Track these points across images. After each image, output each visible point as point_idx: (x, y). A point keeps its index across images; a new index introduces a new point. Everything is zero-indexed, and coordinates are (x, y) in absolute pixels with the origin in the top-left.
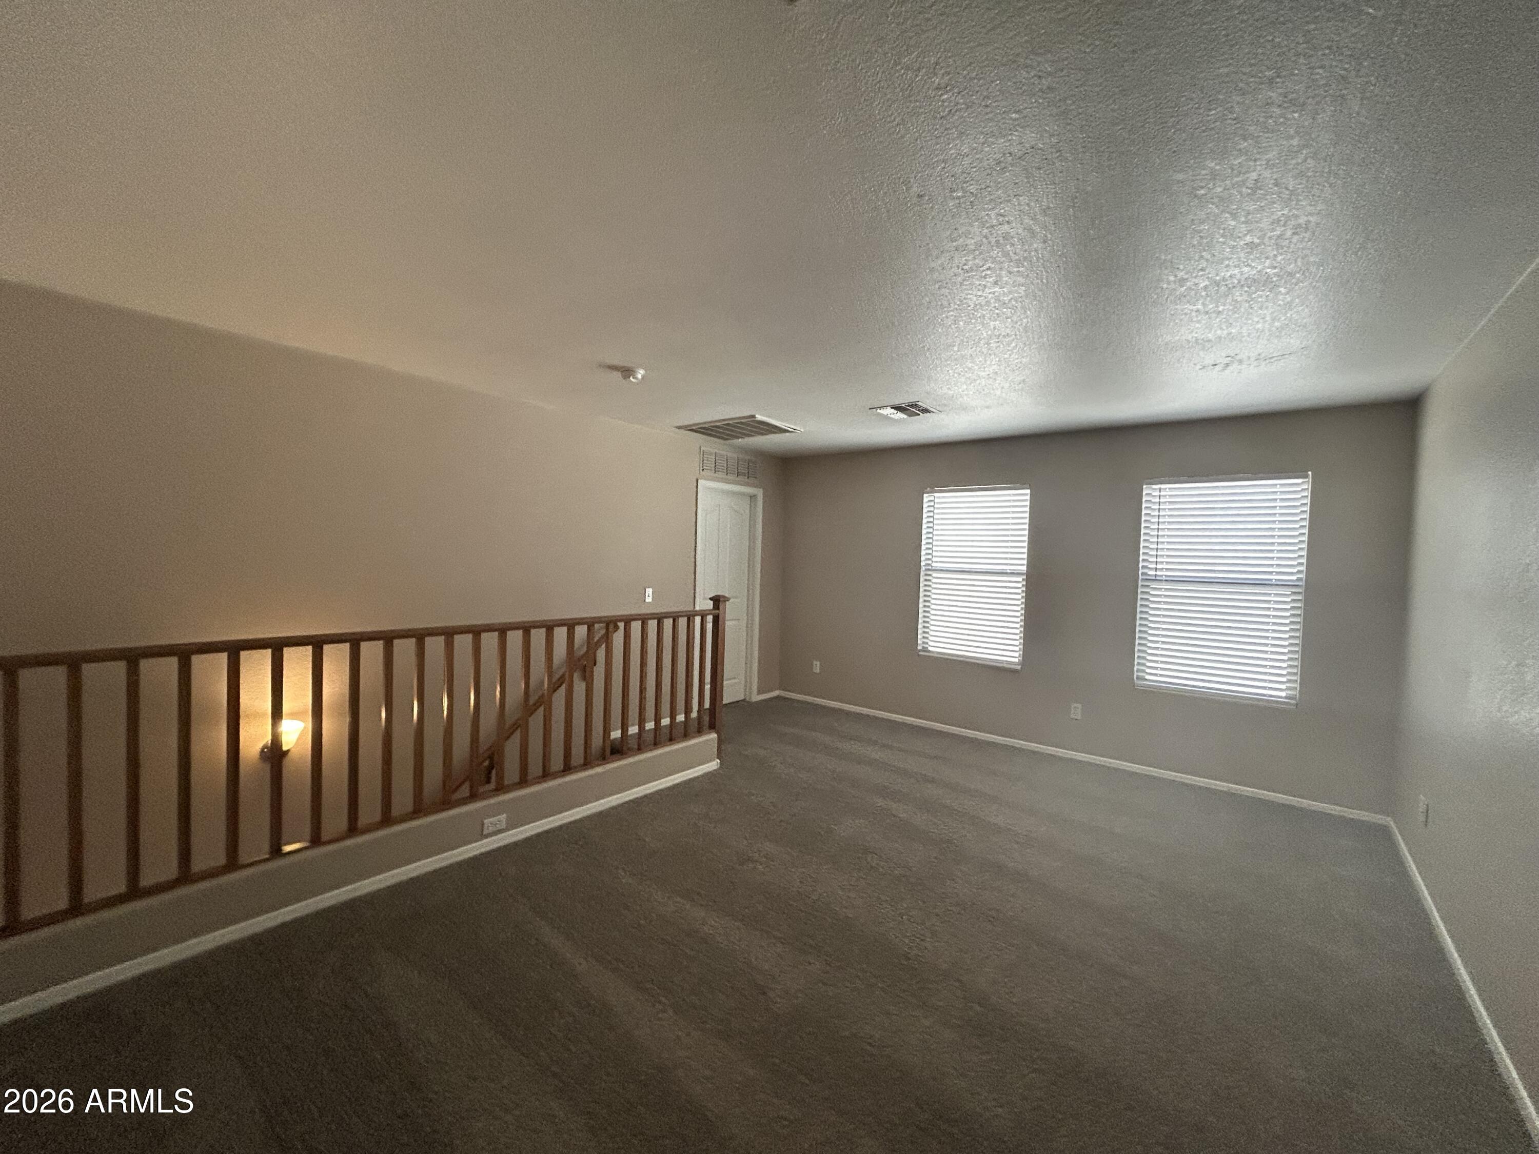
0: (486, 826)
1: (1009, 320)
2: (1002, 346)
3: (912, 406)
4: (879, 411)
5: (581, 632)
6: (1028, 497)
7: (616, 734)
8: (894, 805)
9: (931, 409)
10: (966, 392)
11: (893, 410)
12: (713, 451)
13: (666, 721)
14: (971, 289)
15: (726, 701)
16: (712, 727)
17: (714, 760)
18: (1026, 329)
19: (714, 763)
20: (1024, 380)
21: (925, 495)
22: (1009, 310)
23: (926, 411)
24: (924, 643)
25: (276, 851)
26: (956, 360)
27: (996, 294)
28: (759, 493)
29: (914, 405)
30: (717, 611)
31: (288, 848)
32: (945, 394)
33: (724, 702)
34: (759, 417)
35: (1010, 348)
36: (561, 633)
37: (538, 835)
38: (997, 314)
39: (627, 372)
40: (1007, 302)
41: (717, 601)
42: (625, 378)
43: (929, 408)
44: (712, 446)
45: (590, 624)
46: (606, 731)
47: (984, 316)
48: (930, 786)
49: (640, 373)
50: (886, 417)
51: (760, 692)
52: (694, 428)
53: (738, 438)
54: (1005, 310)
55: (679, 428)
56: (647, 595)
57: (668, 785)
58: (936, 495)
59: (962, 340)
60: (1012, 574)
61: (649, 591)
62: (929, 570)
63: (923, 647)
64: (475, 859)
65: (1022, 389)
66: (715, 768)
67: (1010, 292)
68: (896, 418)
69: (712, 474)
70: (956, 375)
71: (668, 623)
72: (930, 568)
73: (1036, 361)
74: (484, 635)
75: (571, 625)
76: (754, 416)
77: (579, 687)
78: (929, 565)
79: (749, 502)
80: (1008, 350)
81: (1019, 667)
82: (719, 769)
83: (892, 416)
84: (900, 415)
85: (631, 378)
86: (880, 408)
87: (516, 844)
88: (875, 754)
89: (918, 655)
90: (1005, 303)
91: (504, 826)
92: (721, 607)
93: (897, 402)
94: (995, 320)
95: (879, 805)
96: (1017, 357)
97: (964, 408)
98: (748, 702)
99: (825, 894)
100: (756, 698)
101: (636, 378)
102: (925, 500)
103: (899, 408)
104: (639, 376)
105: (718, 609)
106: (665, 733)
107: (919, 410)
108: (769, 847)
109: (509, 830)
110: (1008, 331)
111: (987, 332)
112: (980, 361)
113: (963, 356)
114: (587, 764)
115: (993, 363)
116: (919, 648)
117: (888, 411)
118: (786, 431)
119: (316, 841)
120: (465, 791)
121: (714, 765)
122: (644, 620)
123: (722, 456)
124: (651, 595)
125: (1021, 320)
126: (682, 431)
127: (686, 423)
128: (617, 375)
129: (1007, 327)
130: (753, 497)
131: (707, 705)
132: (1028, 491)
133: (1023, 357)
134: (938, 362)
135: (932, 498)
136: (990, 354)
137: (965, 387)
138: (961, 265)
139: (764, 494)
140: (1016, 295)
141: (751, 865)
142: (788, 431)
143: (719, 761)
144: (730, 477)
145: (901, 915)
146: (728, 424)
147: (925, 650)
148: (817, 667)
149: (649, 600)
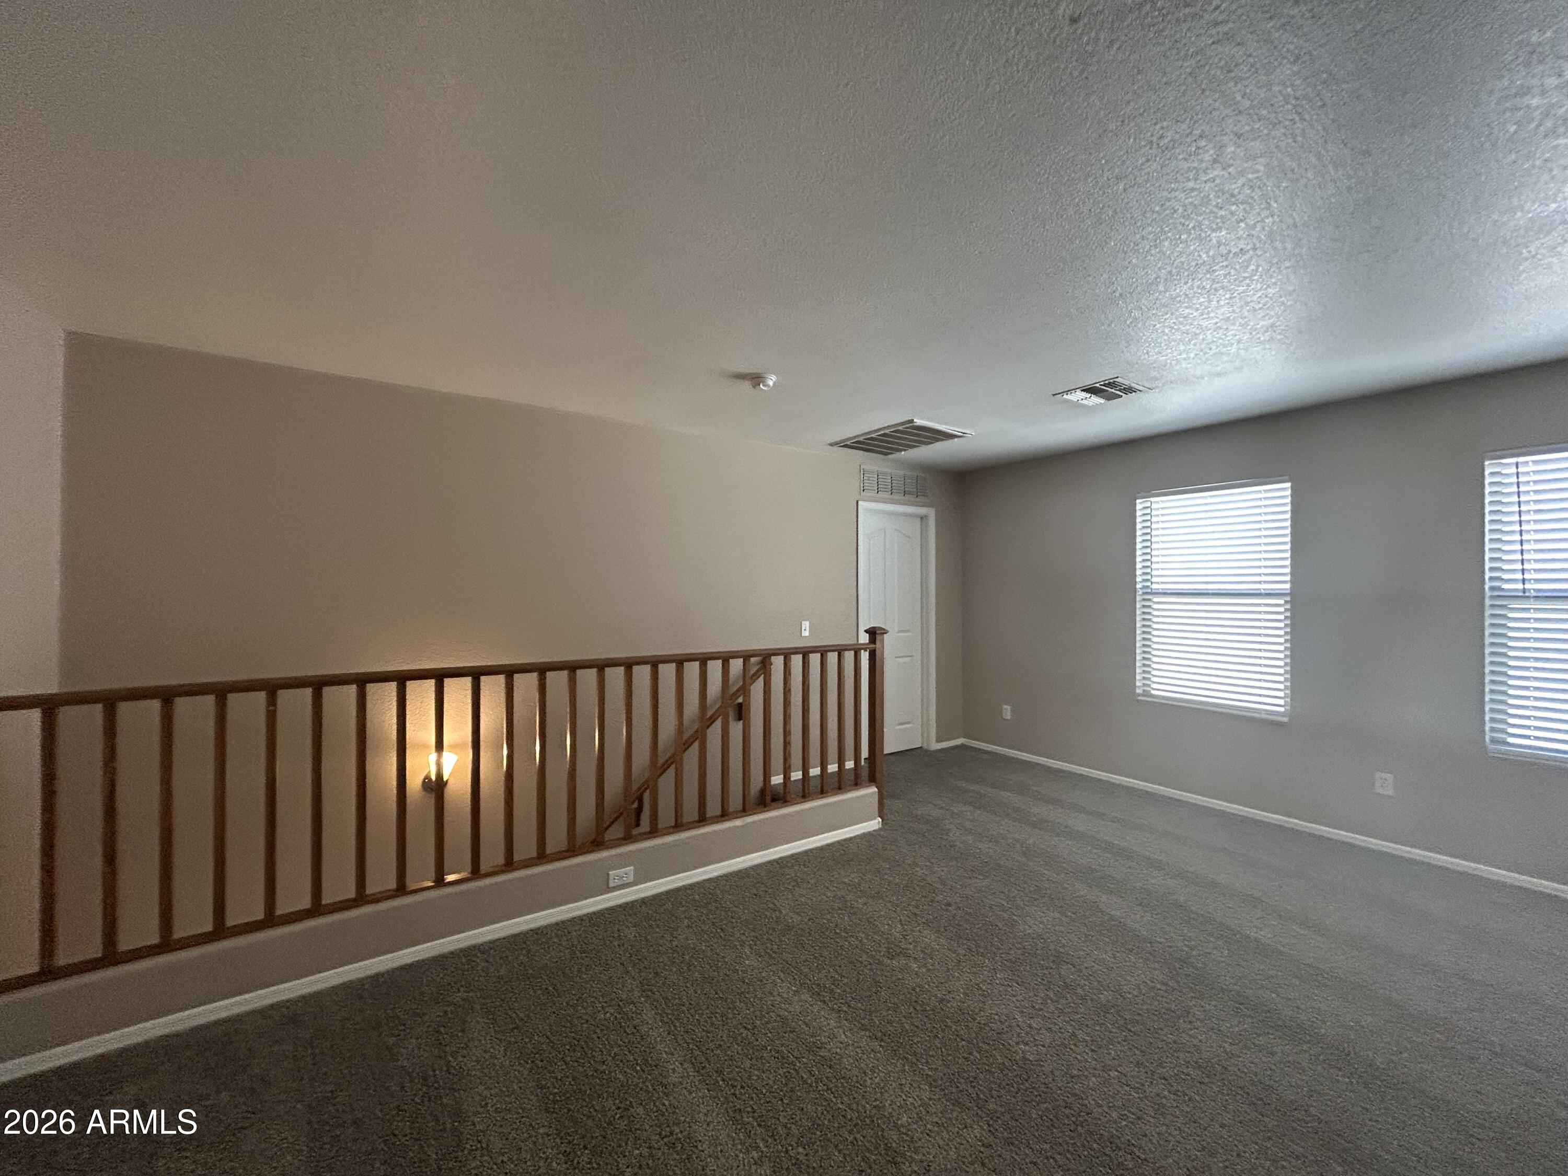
0: (611, 878)
1: (1242, 225)
2: (1233, 272)
3: (1110, 385)
4: (1065, 396)
5: (736, 665)
6: (1289, 492)
7: (777, 780)
8: (1104, 898)
9: (1137, 387)
10: (1184, 356)
11: (1084, 394)
12: (876, 468)
13: (815, 771)
14: (1176, 180)
15: (887, 750)
16: (872, 780)
17: (875, 819)
18: (1271, 237)
19: (876, 821)
20: (1272, 325)
21: (1138, 501)
22: (1241, 207)
23: (1129, 390)
24: (1144, 685)
25: (440, 882)
26: (1164, 306)
27: (1218, 181)
28: (931, 512)
29: (1111, 385)
30: (874, 646)
31: (450, 878)
32: (1155, 362)
33: (885, 752)
34: (919, 422)
35: (1246, 275)
36: (715, 667)
37: (668, 893)
38: (1222, 217)
39: (756, 379)
40: (1236, 192)
41: (873, 633)
42: (754, 387)
43: (1133, 385)
44: (872, 463)
45: (746, 657)
46: (767, 775)
47: (1200, 224)
48: (1155, 873)
49: (771, 380)
50: (1077, 405)
51: (939, 740)
52: (848, 443)
53: (901, 450)
54: (1234, 208)
55: (831, 445)
56: (803, 628)
57: (819, 844)
58: (1152, 499)
59: (1170, 272)
60: (1269, 595)
61: (806, 625)
62: (1147, 593)
63: (1144, 691)
64: (600, 914)
65: (1271, 339)
66: (876, 827)
67: (1242, 173)
68: (1091, 404)
69: (873, 494)
70: (1167, 331)
71: (832, 657)
72: (1150, 591)
73: (1291, 288)
74: (636, 669)
75: (726, 659)
76: (912, 421)
77: (736, 728)
78: (1148, 587)
79: (919, 523)
80: (1245, 278)
81: (1285, 719)
82: (880, 829)
83: (1085, 402)
84: (1095, 400)
85: (761, 386)
86: (1067, 392)
87: (643, 901)
88: (1079, 823)
89: (1138, 701)
90: (1232, 196)
91: (631, 879)
92: (877, 642)
93: (1089, 381)
94: (1220, 229)
95: (1082, 893)
96: (1259, 286)
97: (1184, 381)
98: (927, 751)
99: (996, 1017)
100: (936, 746)
101: (768, 386)
102: (1139, 507)
103: (1092, 390)
104: (771, 383)
105: (875, 643)
106: (814, 785)
107: (1120, 390)
108: (929, 937)
109: (637, 885)
110: (1241, 244)
111: (1207, 253)
112: (1201, 304)
113: (1173, 299)
114: (745, 811)
115: (1222, 303)
116: (1138, 691)
117: (1079, 396)
118: (952, 436)
119: (476, 873)
120: (617, 831)
121: (874, 824)
122: (805, 653)
123: (885, 474)
124: (808, 629)
125: (1263, 221)
126: (836, 448)
127: (838, 439)
128: (747, 385)
129: (1239, 238)
130: (923, 518)
131: (865, 753)
132: (1288, 485)
133: (1269, 286)
134: (1136, 313)
135: (1149, 504)
136: (1216, 290)
137: (1182, 348)
138: (1155, 139)
139: (936, 515)
140: (1250, 176)
141: (903, 961)
142: (956, 436)
143: (880, 820)
144: (895, 497)
145: (1106, 1069)
146: (884, 435)
147: (1146, 694)
148: (1007, 712)
149: (806, 633)
